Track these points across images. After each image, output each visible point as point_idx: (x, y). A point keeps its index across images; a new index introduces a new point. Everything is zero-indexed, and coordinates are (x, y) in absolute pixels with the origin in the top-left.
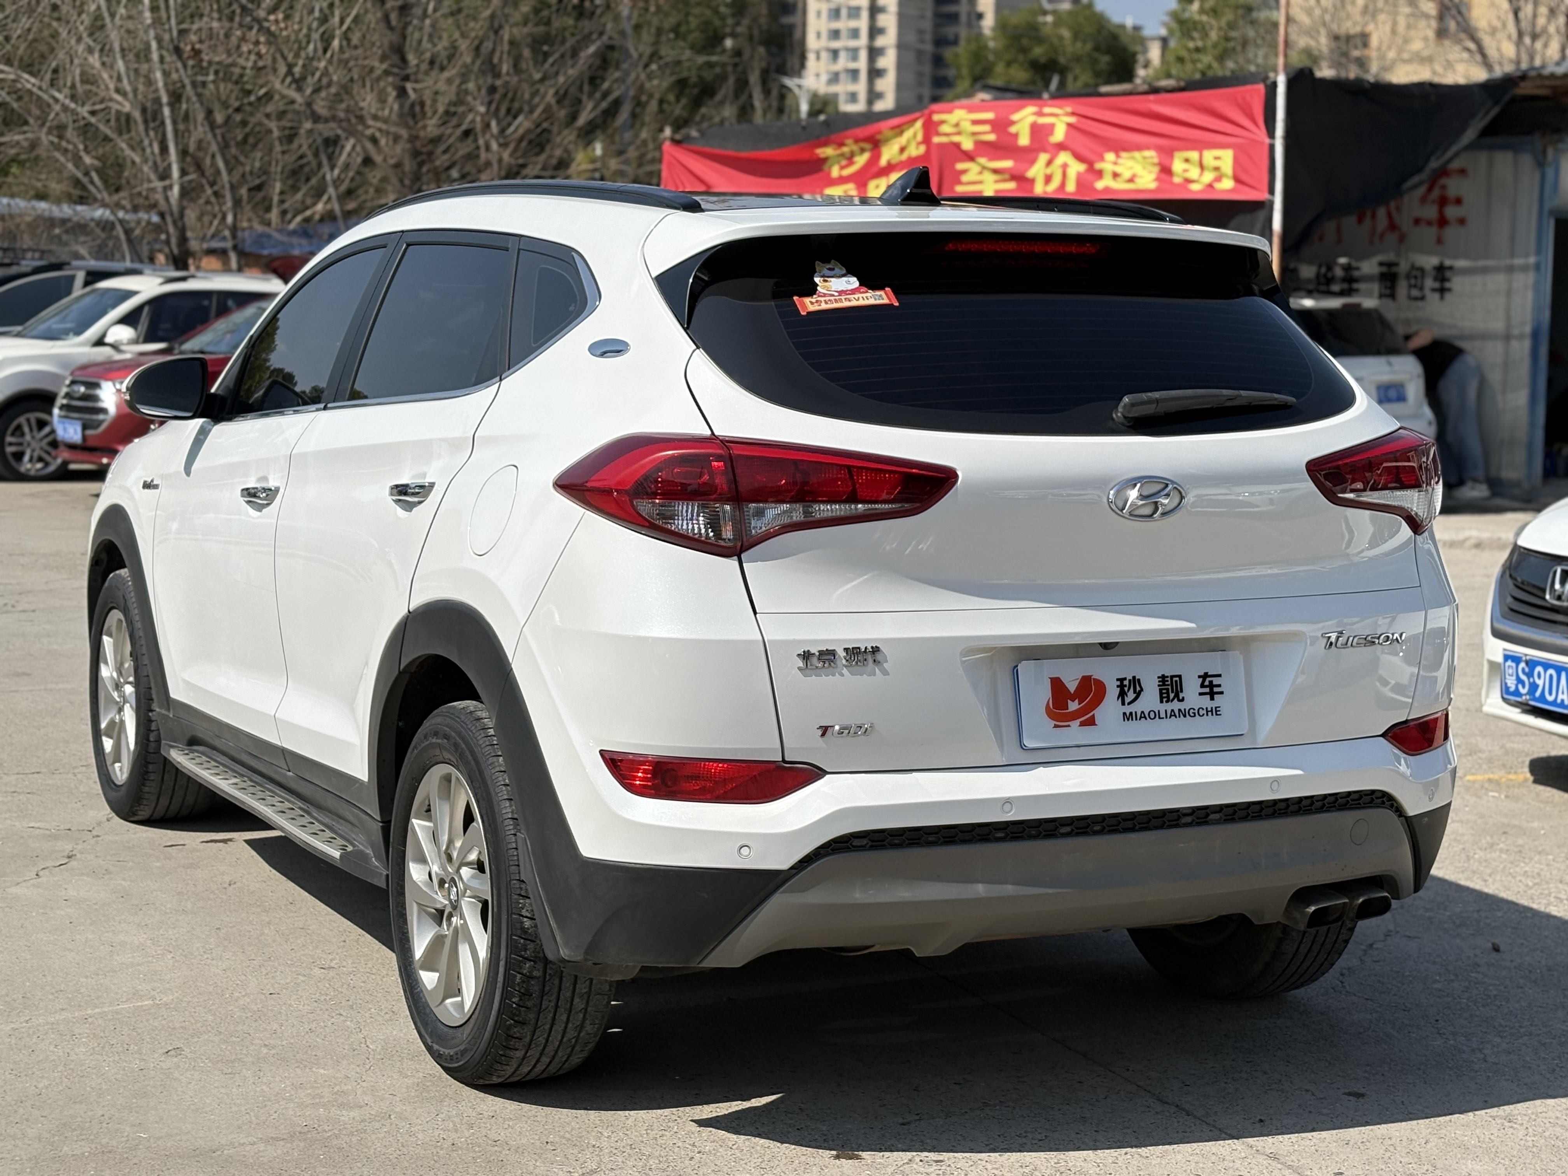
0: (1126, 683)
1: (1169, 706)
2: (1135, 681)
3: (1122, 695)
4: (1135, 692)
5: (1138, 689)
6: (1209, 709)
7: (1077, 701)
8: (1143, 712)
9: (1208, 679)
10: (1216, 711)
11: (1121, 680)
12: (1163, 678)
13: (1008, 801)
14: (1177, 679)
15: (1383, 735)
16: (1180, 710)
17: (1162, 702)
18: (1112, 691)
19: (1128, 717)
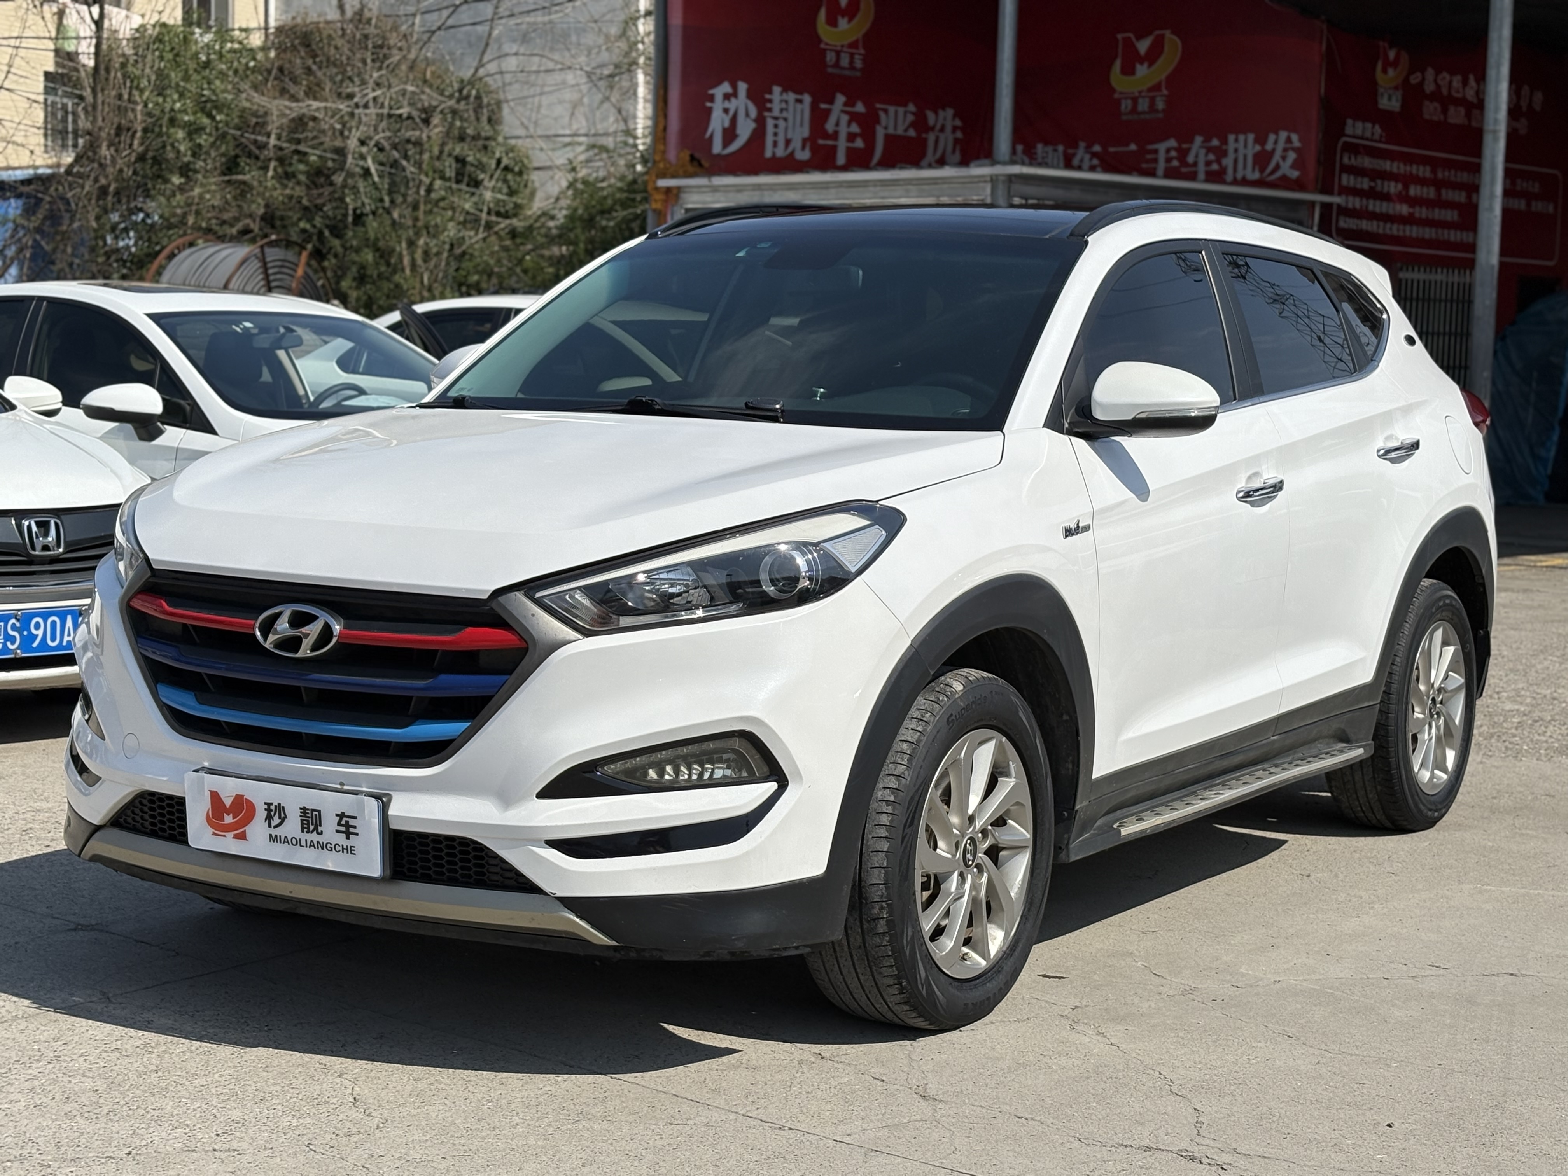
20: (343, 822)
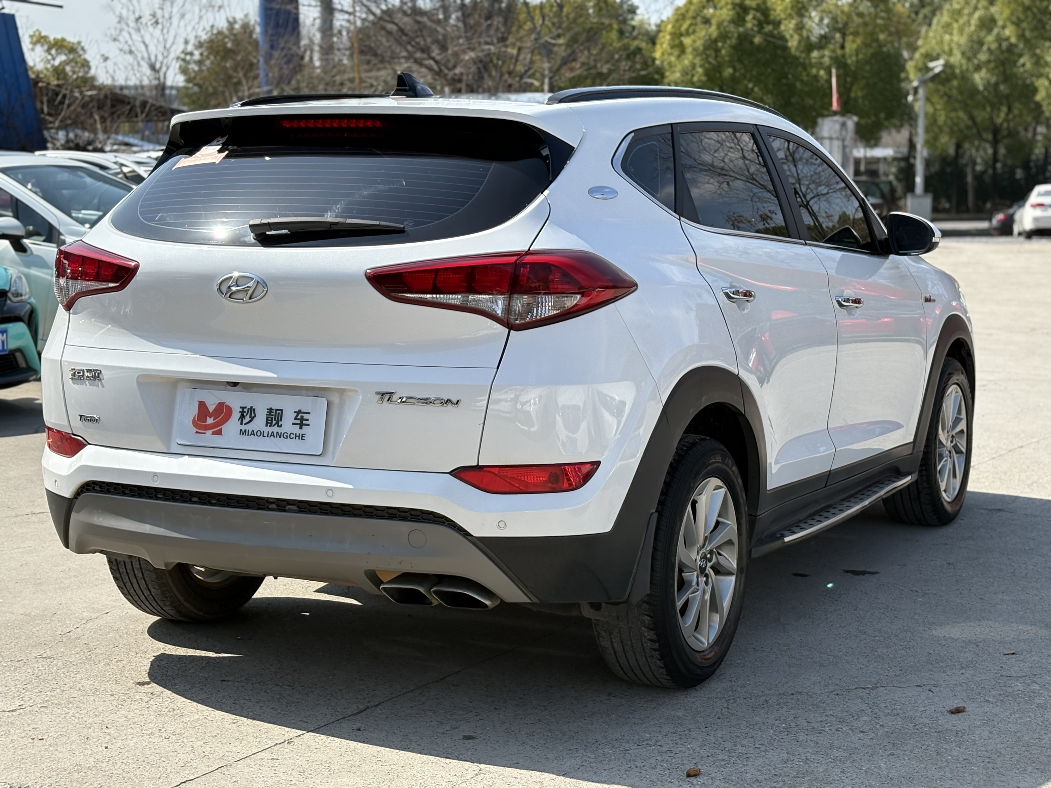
0: (246, 410)
1: (271, 429)
2: (252, 410)
3: (242, 417)
4: (250, 417)
5: (253, 415)
6: (298, 435)
7: (213, 418)
8: (253, 431)
9: (301, 415)
10: (302, 437)
11: (243, 408)
12: (270, 410)
13: (155, 474)
14: (280, 412)
15: (451, 473)
16: (277, 433)
17: (267, 426)
18: (236, 415)
19: (243, 432)
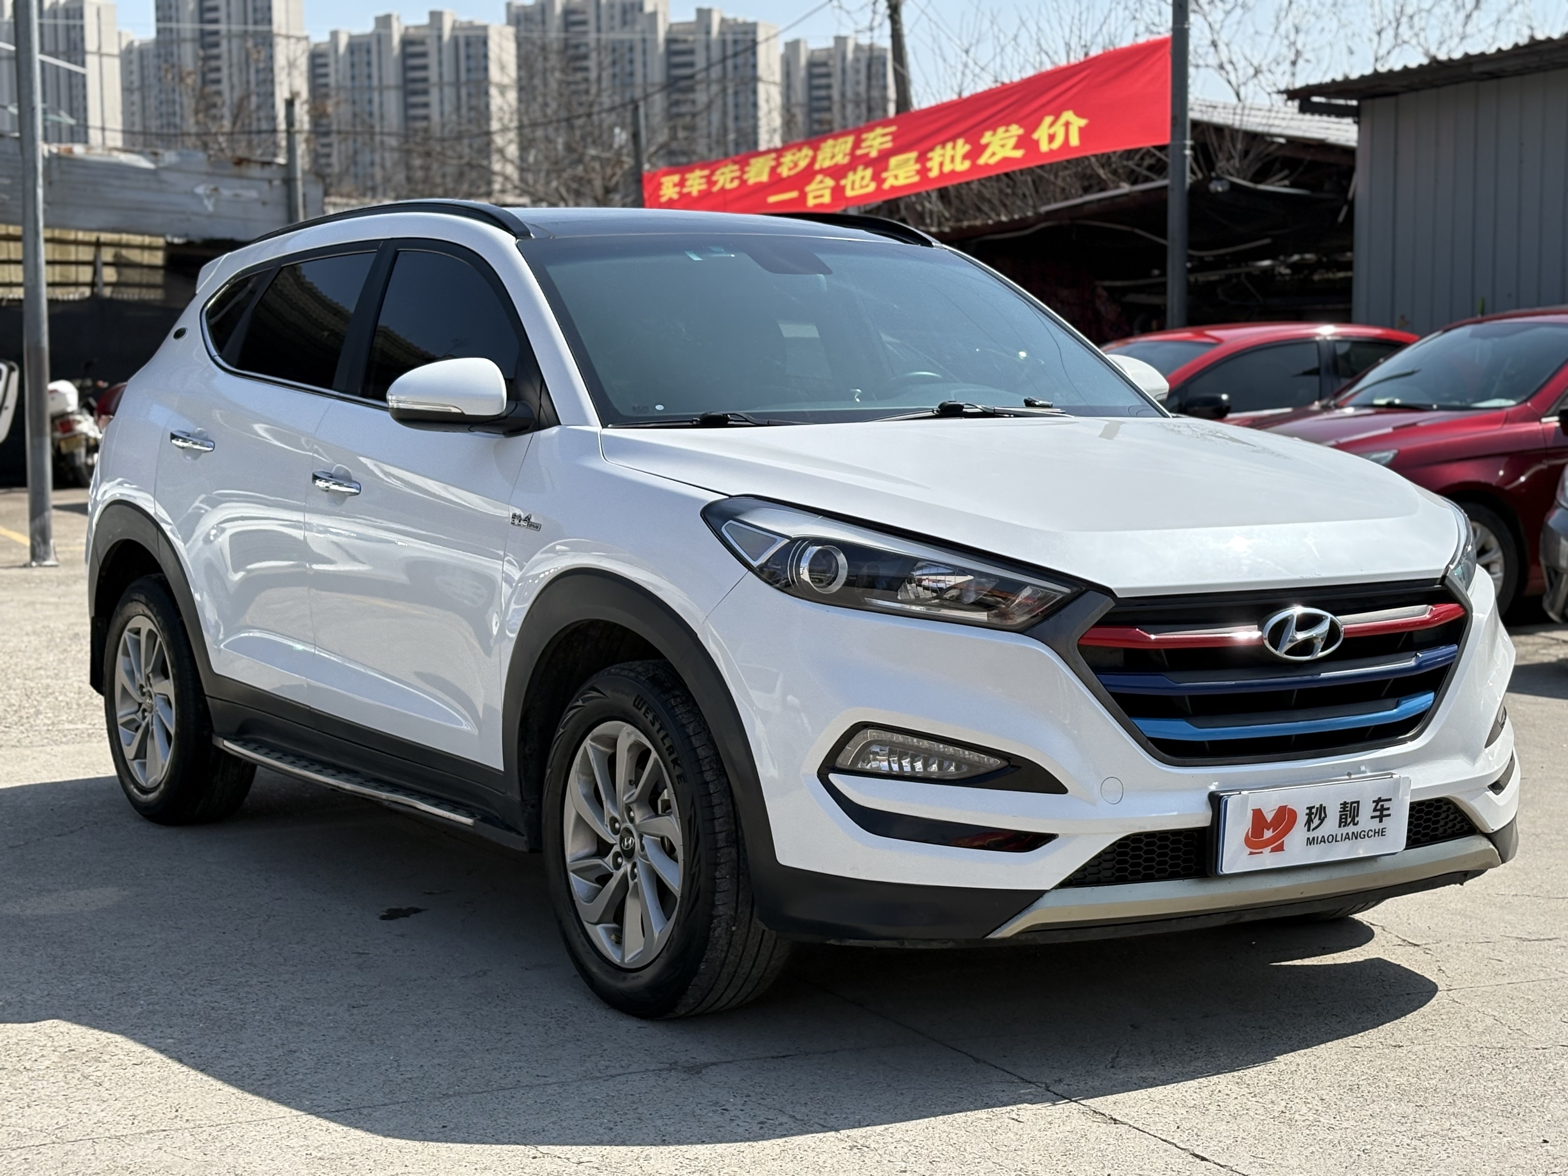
20: (1379, 807)
